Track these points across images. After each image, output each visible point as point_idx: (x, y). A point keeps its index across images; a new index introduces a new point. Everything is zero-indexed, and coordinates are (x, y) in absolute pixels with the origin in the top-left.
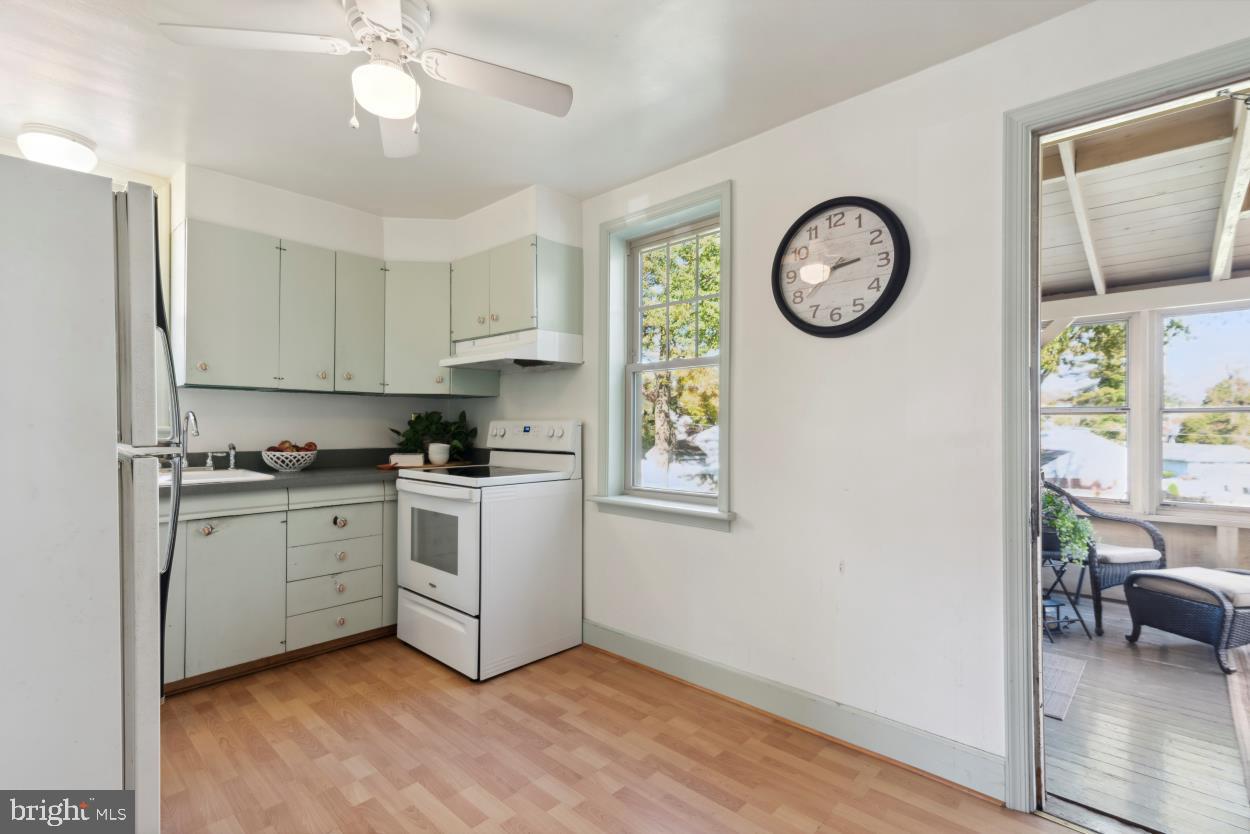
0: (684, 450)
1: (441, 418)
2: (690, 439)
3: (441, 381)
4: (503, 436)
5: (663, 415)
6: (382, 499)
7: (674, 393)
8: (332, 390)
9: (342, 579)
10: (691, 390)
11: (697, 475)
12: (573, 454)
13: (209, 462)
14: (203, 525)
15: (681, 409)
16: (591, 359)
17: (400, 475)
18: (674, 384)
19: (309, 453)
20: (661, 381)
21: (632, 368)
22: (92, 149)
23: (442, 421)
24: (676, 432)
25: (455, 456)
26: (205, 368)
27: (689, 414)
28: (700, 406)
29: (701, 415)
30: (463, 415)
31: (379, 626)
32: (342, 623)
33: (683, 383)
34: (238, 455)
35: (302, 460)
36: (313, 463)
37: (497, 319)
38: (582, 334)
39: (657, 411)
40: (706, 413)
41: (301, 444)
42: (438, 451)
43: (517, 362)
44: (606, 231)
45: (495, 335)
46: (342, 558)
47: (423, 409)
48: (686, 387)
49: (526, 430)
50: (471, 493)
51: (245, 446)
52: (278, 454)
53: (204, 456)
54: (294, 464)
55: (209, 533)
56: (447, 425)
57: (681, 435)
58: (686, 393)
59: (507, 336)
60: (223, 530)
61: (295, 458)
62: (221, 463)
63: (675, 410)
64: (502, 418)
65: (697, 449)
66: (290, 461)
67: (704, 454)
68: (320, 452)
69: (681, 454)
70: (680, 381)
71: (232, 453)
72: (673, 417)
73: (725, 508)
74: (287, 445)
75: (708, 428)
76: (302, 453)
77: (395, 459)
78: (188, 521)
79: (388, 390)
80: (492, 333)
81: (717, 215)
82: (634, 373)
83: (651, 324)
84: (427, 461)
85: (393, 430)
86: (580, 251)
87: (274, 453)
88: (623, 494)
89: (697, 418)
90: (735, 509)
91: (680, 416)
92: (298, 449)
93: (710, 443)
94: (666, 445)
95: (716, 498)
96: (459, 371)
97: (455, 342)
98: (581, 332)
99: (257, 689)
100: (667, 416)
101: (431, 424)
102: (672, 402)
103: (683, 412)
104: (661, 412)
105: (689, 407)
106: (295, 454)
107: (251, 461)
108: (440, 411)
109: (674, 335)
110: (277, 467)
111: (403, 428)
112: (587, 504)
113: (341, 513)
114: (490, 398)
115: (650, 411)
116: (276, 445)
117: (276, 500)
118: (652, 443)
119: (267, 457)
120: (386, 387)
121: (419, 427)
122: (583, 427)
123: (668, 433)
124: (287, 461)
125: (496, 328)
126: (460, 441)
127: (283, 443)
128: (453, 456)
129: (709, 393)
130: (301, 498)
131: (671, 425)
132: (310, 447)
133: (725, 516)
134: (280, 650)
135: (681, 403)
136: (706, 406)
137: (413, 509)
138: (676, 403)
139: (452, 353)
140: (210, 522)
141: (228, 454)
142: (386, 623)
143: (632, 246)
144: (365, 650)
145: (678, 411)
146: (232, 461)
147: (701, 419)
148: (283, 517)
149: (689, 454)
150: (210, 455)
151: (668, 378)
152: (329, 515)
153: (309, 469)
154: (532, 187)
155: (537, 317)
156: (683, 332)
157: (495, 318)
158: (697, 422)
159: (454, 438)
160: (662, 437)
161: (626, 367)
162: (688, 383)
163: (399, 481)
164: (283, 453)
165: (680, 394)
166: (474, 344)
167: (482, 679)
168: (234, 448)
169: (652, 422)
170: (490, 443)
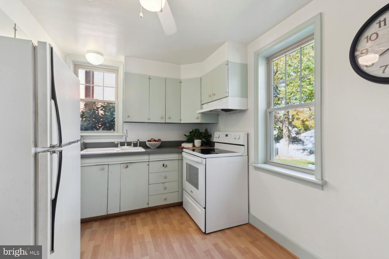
0: (295, 140)
1: (199, 131)
2: (297, 136)
3: (198, 118)
4: (219, 138)
5: (286, 128)
6: (178, 158)
7: (291, 120)
8: (164, 122)
9: (166, 185)
10: (297, 119)
11: (301, 149)
12: (244, 145)
13: (132, 144)
14: (125, 165)
15: (293, 125)
16: (251, 107)
17: (183, 151)
18: (291, 117)
19: (158, 142)
20: (285, 116)
21: (269, 110)
22: (103, 56)
23: (200, 132)
24: (291, 134)
25: (204, 144)
26: (129, 117)
27: (296, 127)
28: (301, 124)
29: (301, 127)
30: (206, 130)
31: (177, 202)
32: (166, 199)
33: (294, 116)
34: (140, 142)
35: (156, 145)
36: (160, 146)
37: (215, 95)
38: (248, 98)
39: (284, 126)
40: (304, 127)
41: (157, 140)
42: (197, 142)
43: (222, 110)
44: (257, 55)
45: (214, 101)
46: (166, 178)
47: (194, 128)
48: (295, 118)
49: (227, 135)
50: (202, 160)
51: (142, 140)
52: (149, 143)
53: (131, 143)
54: (154, 146)
55: (127, 168)
56: (201, 133)
57: (293, 135)
58: (295, 120)
59: (218, 101)
60: (131, 166)
61: (154, 144)
62: (135, 145)
63: (291, 126)
64: (219, 131)
65: (301, 140)
66: (153, 145)
67: (304, 142)
68: (162, 142)
69: (294, 142)
70: (293, 116)
71: (138, 142)
72: (290, 128)
73: (319, 177)
74: (152, 140)
75: (305, 132)
76: (156, 143)
77: (184, 145)
78: (121, 163)
79: (182, 122)
80: (213, 100)
81: (313, 34)
82: (270, 112)
83: (281, 97)
84: (194, 146)
85: (185, 135)
86: (247, 65)
87: (149, 142)
88: (265, 163)
89: (300, 129)
90: (326, 179)
91: (293, 128)
92: (155, 141)
93: (306, 137)
94: (287, 138)
95: (314, 171)
96: (203, 114)
97: (202, 104)
98: (247, 97)
99: (138, 219)
100: (288, 128)
101: (196, 133)
102: (290, 123)
103: (294, 127)
104: (286, 127)
105: (297, 125)
106: (154, 143)
107: (143, 144)
108: (199, 128)
109: (290, 100)
110: (150, 146)
111: (188, 134)
112: (250, 167)
113: (166, 163)
114: (216, 124)
115: (281, 126)
116: (150, 140)
117: (145, 158)
118: (282, 138)
119: (147, 143)
120: (181, 121)
121: (192, 134)
122: (248, 135)
123: (288, 134)
124: (152, 145)
125: (215, 98)
126: (205, 139)
127: (152, 139)
128: (203, 144)
129: (305, 120)
130: (153, 157)
131: (289, 131)
132: (159, 140)
133: (320, 182)
134: (147, 206)
135: (293, 123)
136: (303, 125)
137: (187, 163)
138: (291, 124)
139: (202, 108)
140: (127, 164)
141: (137, 142)
142: (180, 201)
143: (269, 59)
144: (173, 209)
145: (292, 126)
146: (138, 145)
147: (301, 129)
148: (148, 163)
149: (298, 142)
150: (132, 142)
151: (288, 115)
152: (162, 163)
153: (159, 147)
154: (226, 43)
155: (228, 92)
156: (294, 98)
157: (214, 95)
158: (300, 130)
159: (203, 138)
160: (286, 135)
161: (266, 110)
162: (296, 116)
163: (183, 153)
164: (151, 142)
165: (293, 121)
166: (208, 105)
167: (207, 233)
168: (139, 140)
169: (282, 130)
170: (215, 140)
